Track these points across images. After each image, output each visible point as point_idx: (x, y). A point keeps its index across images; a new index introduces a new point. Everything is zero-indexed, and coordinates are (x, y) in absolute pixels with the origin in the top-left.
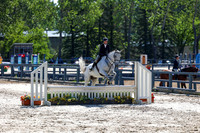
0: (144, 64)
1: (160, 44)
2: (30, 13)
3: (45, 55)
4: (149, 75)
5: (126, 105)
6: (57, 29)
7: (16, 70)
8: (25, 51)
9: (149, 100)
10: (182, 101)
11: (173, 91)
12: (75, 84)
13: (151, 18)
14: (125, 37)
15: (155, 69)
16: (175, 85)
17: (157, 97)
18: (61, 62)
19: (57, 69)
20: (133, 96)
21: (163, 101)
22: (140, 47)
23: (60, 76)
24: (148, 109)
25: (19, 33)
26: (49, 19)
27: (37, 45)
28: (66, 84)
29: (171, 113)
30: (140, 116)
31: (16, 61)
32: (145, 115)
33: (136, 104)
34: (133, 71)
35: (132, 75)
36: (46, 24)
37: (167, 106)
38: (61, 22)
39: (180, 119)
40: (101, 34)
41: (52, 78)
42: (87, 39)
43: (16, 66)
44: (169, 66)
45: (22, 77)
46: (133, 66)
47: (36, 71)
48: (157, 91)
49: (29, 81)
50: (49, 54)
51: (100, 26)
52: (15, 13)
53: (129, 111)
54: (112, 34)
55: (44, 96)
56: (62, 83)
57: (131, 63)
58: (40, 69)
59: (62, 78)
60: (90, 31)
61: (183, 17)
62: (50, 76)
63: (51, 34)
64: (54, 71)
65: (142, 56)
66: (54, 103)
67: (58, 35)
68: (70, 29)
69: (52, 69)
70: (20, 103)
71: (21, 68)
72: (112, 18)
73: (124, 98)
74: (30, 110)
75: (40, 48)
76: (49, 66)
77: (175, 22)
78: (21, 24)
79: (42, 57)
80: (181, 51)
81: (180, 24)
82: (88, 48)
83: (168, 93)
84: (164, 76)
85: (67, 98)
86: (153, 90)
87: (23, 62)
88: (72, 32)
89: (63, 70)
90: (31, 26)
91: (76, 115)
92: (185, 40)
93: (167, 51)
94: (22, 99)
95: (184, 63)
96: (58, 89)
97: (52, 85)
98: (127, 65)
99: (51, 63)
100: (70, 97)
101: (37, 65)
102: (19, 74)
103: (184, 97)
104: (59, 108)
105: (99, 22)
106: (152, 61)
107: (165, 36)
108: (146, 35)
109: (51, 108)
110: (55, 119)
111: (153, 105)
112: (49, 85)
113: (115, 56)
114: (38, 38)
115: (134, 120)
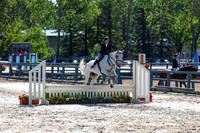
0: (142, 63)
1: (158, 43)
2: (28, 12)
3: (43, 54)
4: (147, 74)
5: (124, 105)
6: (55, 28)
7: (14, 69)
8: (23, 50)
9: (147, 99)
10: (180, 100)
11: (171, 90)
12: (74, 83)
13: (150, 17)
14: (124, 36)
15: (153, 68)
16: (173, 84)
17: (155, 97)
18: (59, 61)
19: (55, 68)
20: (131, 95)
21: (161, 100)
22: (138, 46)
23: (57, 75)
24: (146, 108)
25: (17, 32)
26: (47, 18)
27: (35, 44)
28: (65, 83)
29: (169, 112)
30: (138, 115)
31: (14, 60)
32: (143, 114)
33: (135, 103)
34: (131, 70)
35: (131, 74)
36: (45, 23)
37: (165, 105)
38: (59, 21)
39: (178, 118)
40: (99, 33)
41: (50, 77)
42: (85, 38)
43: (14, 65)
44: (167, 65)
45: (20, 76)
46: (131, 65)
47: (34, 70)
48: (155, 90)
49: (27, 80)
50: (47, 53)
51: (98, 25)
52: (13, 12)
53: (127, 110)
54: (110, 33)
55: (42, 95)
56: (60, 83)
57: (129, 62)
58: (38, 68)
59: (60, 77)
60: (88, 30)
61: (181, 16)
62: (48, 75)
63: (49, 33)
64: (52, 70)
65: (140, 55)
66: (53, 102)
67: (56, 34)
68: (69, 29)
69: (50, 68)
70: (18, 102)
71: (20, 67)
72: (110, 17)
73: (122, 97)
74: (28, 109)
75: (38, 47)
76: (47, 65)
77: (173, 21)
78: (19, 23)
79: (40, 56)
80: (179, 50)
81: (179, 23)
82: (86, 47)
83: (166, 92)
84: (163, 75)
85: (66, 97)
86: (151, 90)
87: (22, 61)
88: (70, 31)
89: (61, 69)
90: (29, 25)
91: (75, 114)
92: (183, 39)
93: (165, 50)
94: (20, 98)
95: (183, 62)
96: (56, 88)
97: (50, 85)
98: (126, 64)
99: (49, 62)
100: (68, 96)
101: (35, 65)
102: (17, 73)
103: (183, 96)
104: (57, 108)
105: (98, 21)
106: (151, 60)
107: (163, 35)
108: (144, 34)
109: (49, 107)
110: (53, 118)
111: (151, 104)
112: (47, 84)
113: (117, 57)
114: (37, 37)
115: (132, 119)
